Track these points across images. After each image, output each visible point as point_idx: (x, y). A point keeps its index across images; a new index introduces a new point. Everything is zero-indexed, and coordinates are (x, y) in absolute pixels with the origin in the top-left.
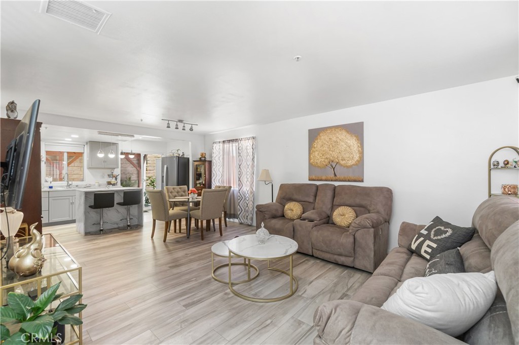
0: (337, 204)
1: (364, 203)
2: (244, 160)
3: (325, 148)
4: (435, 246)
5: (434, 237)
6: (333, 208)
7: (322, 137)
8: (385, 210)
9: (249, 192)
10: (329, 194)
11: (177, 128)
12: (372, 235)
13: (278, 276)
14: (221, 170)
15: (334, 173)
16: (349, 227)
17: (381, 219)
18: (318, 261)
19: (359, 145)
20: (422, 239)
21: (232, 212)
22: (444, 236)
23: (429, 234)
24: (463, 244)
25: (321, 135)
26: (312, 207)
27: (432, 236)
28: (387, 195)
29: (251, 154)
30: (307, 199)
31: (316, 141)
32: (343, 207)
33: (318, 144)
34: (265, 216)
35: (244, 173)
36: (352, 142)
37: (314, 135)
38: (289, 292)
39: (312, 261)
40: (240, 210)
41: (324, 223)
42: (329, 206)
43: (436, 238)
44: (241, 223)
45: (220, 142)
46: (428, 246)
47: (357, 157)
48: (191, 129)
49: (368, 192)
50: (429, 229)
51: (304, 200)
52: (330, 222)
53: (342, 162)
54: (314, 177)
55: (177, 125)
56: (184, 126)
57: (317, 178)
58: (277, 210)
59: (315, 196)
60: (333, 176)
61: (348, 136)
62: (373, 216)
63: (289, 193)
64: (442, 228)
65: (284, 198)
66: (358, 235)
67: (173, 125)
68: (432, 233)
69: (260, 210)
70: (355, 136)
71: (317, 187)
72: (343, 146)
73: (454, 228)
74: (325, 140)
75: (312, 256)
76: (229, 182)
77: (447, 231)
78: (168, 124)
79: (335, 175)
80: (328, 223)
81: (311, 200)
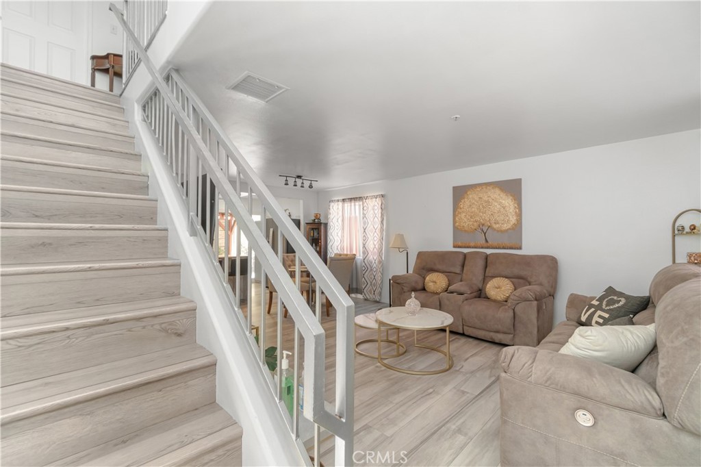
0: (490, 275)
1: (523, 273)
2: (370, 223)
3: (473, 209)
4: (607, 316)
5: (606, 306)
6: (485, 279)
7: (471, 196)
8: (549, 282)
9: (376, 262)
10: (481, 263)
11: (295, 185)
12: (535, 309)
13: (428, 352)
14: (340, 234)
15: (486, 239)
16: (506, 301)
17: (545, 291)
18: (471, 340)
19: (516, 205)
20: (593, 309)
21: (354, 286)
22: (617, 305)
23: (601, 304)
24: (637, 313)
25: (468, 193)
26: (459, 278)
27: (604, 307)
28: (551, 264)
29: (380, 215)
30: (452, 269)
31: (463, 201)
32: (499, 278)
33: (465, 204)
34: (403, 289)
35: (370, 238)
36: (508, 202)
37: (460, 193)
38: (446, 366)
39: (463, 340)
40: (364, 284)
41: (476, 297)
42: (481, 278)
43: (608, 308)
44: (366, 300)
45: (338, 201)
46: (600, 317)
47: (513, 220)
48: (311, 187)
49: (528, 261)
50: (601, 299)
51: (448, 271)
52: (483, 295)
53: (495, 226)
54: (460, 244)
55: (295, 182)
56: (302, 183)
57: (463, 245)
58: (416, 282)
59: (463, 266)
60: (484, 241)
61: (503, 195)
62: (536, 288)
63: (428, 263)
64: (615, 298)
65: (423, 269)
66: (519, 309)
67: (291, 181)
68: (604, 303)
69: (398, 281)
70: (511, 195)
71: (465, 255)
72: (496, 207)
73: (627, 297)
74: (473, 199)
75: (463, 334)
76: (351, 250)
77: (620, 300)
78: (286, 180)
79: (487, 241)
80: (479, 297)
81: (458, 271)
